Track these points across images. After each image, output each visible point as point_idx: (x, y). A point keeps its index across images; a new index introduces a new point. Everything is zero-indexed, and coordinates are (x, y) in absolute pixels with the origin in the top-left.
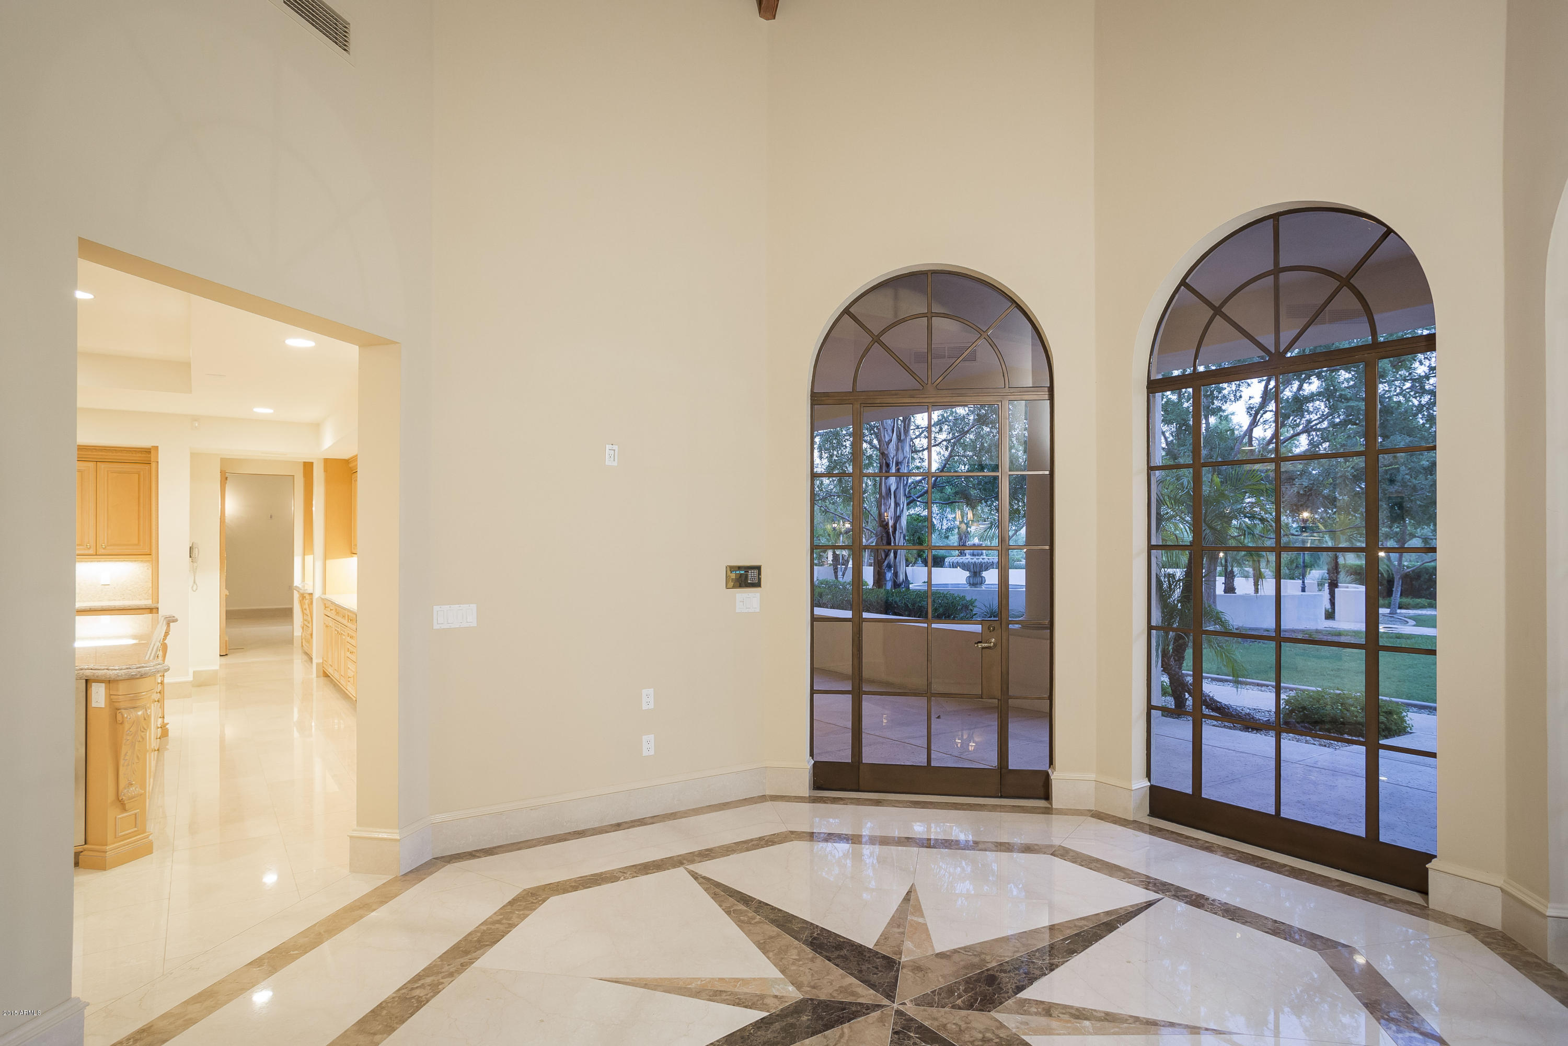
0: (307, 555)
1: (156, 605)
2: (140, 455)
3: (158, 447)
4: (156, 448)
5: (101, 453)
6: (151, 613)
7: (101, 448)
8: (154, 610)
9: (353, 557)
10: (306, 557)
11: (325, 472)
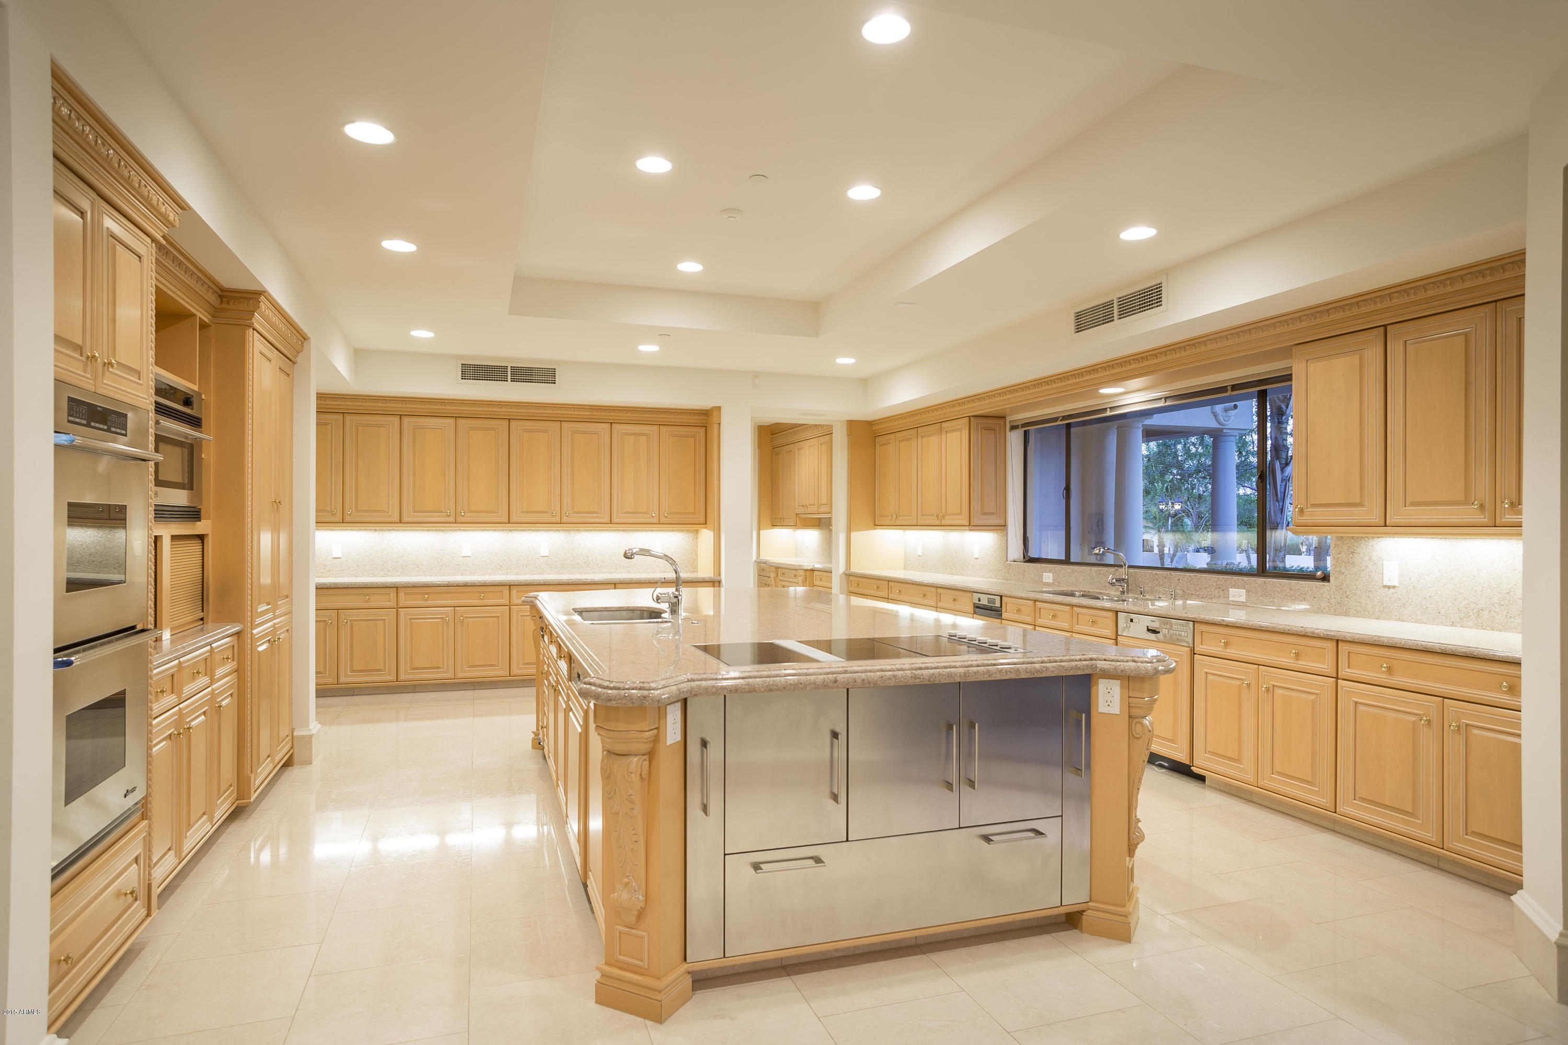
0: (763, 529)
1: (718, 578)
2: (697, 417)
3: (720, 407)
4: (719, 409)
5: (664, 416)
6: (714, 586)
7: (664, 410)
8: (716, 584)
9: (875, 529)
10: (761, 531)
11: (848, 435)
